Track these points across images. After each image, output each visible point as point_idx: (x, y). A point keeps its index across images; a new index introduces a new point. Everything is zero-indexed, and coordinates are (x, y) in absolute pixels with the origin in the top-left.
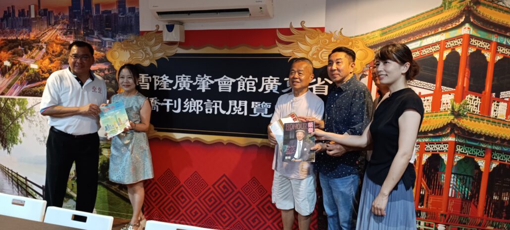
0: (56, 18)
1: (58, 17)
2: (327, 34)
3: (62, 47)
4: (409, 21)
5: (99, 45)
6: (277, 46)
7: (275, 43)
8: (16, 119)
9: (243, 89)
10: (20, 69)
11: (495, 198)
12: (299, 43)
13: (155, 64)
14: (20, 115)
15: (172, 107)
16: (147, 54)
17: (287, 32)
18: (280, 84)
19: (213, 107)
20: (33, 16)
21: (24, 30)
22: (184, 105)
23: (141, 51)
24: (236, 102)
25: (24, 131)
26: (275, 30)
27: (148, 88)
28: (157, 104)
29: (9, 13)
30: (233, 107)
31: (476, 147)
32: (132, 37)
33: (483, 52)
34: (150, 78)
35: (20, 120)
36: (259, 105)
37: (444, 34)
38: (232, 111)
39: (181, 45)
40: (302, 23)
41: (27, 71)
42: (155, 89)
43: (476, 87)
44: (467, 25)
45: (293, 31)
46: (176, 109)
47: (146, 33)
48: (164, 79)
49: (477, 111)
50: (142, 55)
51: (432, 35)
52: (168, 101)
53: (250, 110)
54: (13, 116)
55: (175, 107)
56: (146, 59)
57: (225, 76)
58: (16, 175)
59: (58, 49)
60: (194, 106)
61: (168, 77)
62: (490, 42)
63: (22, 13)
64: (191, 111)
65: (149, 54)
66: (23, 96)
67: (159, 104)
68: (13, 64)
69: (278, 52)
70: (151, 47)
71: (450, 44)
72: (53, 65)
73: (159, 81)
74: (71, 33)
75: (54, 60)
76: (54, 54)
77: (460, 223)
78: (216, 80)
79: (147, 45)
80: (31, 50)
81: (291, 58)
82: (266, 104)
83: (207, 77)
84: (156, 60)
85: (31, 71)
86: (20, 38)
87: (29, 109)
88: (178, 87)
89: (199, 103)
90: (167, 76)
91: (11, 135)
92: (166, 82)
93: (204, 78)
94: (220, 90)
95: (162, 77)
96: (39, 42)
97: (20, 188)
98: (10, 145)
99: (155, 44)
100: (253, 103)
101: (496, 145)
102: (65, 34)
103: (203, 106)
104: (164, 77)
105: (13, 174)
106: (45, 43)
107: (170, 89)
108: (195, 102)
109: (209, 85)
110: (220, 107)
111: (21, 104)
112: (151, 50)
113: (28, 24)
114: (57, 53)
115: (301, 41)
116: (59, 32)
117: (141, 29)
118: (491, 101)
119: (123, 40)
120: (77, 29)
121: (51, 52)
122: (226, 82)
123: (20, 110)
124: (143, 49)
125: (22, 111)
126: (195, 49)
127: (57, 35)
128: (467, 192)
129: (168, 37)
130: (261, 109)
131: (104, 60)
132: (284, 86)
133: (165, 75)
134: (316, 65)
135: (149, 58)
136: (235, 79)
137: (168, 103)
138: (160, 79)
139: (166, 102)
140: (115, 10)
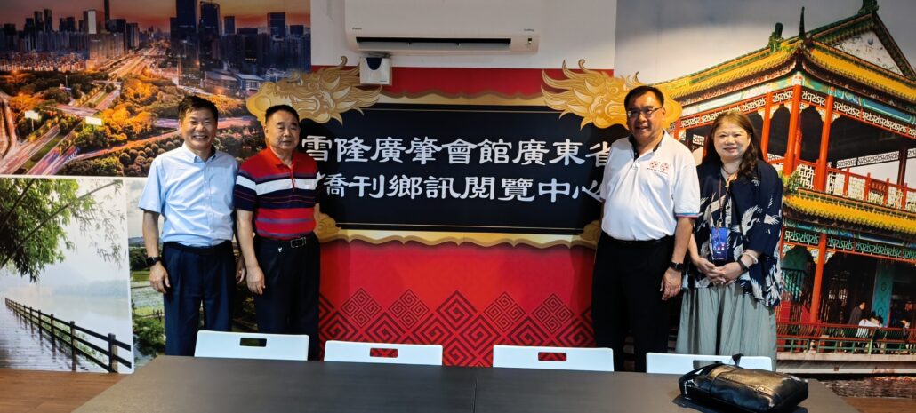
0: (144, 36)
1: (149, 36)
2: (617, 79)
3: (155, 87)
4: (727, 66)
5: (231, 87)
6: (542, 95)
7: (540, 91)
8: (50, 218)
9: (489, 159)
10: (62, 126)
11: (831, 297)
12: (576, 92)
13: (340, 119)
14: (62, 209)
15: (367, 190)
16: (323, 103)
17: (557, 74)
18: (547, 151)
19: (439, 187)
20: (92, 30)
21: (73, 55)
22: (391, 185)
23: (314, 97)
24: (476, 179)
25: (70, 238)
26: (540, 70)
27: (326, 159)
28: (342, 185)
29: (38, 23)
30: (471, 186)
31: (808, 232)
32: (296, 75)
33: (817, 109)
34: (330, 142)
35: (60, 218)
36: (514, 183)
37: (771, 84)
38: (471, 193)
39: (386, 90)
40: (581, 62)
41: (79, 130)
42: (339, 159)
43: (809, 155)
44: (799, 74)
45: (567, 74)
46: (377, 192)
47: (322, 69)
48: (355, 144)
49: (810, 185)
50: (314, 105)
51: (757, 85)
52: (362, 179)
53: (500, 191)
54: (45, 212)
55: (374, 188)
56: (322, 111)
57: (459, 140)
58: (49, 320)
59: (146, 91)
60: (407, 186)
61: (362, 141)
62: (824, 96)
63: (68, 24)
64: (401, 194)
65: (328, 104)
66: (68, 174)
67: (346, 184)
68: (46, 117)
69: (544, 104)
70: (331, 92)
71: (778, 98)
72: (134, 119)
73: (345, 148)
74: (174, 64)
75: (137, 110)
76: (138, 100)
77: (790, 333)
78: (444, 146)
79: (324, 89)
80: (87, 92)
81: (563, 114)
82: (525, 181)
83: (430, 142)
84: (341, 114)
85: (86, 131)
86: (62, 69)
87: (82, 198)
88: (380, 157)
89: (416, 182)
90: (359, 139)
91: (40, 246)
92: (358, 149)
93: (425, 142)
94: (451, 162)
95: (352, 141)
96: (106, 77)
97: (57, 342)
98: (38, 264)
99: (340, 88)
100: (504, 180)
101: (832, 228)
102: (162, 66)
103: (423, 186)
104: (356, 142)
105: (42, 317)
106: (119, 80)
107: (366, 160)
108: (408, 181)
109: (433, 154)
110: (451, 187)
111: (64, 189)
112: (332, 97)
113: (81, 45)
114: (143, 99)
115: (579, 89)
116: (149, 62)
117: (315, 61)
118: (827, 172)
119: (279, 79)
120: (188, 58)
121: (133, 97)
122: (462, 149)
123: (60, 200)
124: (317, 95)
125: (65, 203)
126: (408, 97)
127: (146, 67)
128: (798, 291)
129: (368, 76)
130: (517, 189)
131: (242, 112)
132: (553, 154)
133: (356, 138)
134: (601, 123)
135: (327, 110)
136: (476, 143)
137: (361, 182)
138: (347, 145)
139: (358, 181)
140: (263, 28)
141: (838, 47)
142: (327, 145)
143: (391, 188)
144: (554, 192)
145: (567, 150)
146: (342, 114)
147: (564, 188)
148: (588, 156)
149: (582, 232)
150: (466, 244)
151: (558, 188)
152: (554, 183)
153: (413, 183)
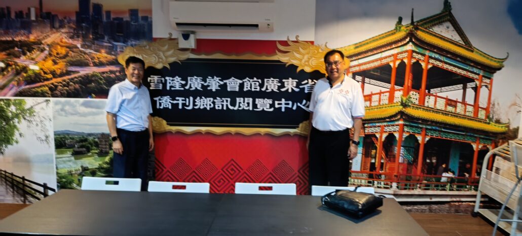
0: (61, 21)
1: (64, 21)
2: (316, 46)
3: (68, 49)
4: (374, 40)
5: (109, 49)
6: (277, 54)
7: (276, 52)
8: (10, 120)
9: (249, 88)
10: (17, 70)
12: (294, 53)
13: (168, 66)
14: (17, 116)
15: (184, 105)
16: (159, 58)
17: (285, 43)
18: (279, 84)
19: (223, 103)
20: (33, 18)
21: (22, 32)
22: (196, 102)
23: (154, 55)
25: (21, 131)
26: (275, 42)
27: (161, 88)
28: (170, 102)
29: (3, 14)
30: (240, 103)
31: (416, 127)
32: (144, 43)
33: (420, 62)
34: (163, 79)
35: (16, 120)
36: (262, 101)
37: (396, 49)
38: (240, 107)
39: (193, 51)
40: (297, 37)
41: (26, 72)
42: (168, 88)
43: (416, 86)
44: (411, 44)
45: (290, 43)
46: (189, 106)
47: (158, 40)
48: (176, 80)
49: (417, 102)
50: (154, 59)
51: (389, 50)
52: (180, 99)
53: (255, 106)
54: (8, 117)
55: (187, 104)
56: (159, 62)
57: (233, 78)
58: (10, 176)
59: (63, 51)
60: (204, 103)
61: (180, 78)
62: (423, 55)
63: (19, 14)
64: (202, 107)
65: (162, 59)
66: (20, 96)
67: (172, 102)
68: (8, 65)
69: (277, 59)
70: (164, 52)
71: (400, 56)
72: (56, 66)
73: (171, 82)
74: (78, 37)
75: (58, 61)
76: (58, 56)
78: (225, 81)
79: (159, 50)
80: (30, 51)
81: (288, 65)
82: (268, 100)
83: (217, 79)
85: (30, 73)
86: (17, 39)
87: (28, 109)
88: (191, 87)
89: (210, 100)
91: (5, 135)
92: (178, 83)
93: (214, 79)
94: (229, 89)
95: (175, 79)
96: (41, 44)
97: (15, 188)
98: (4, 145)
99: (168, 50)
100: (257, 100)
101: (428, 125)
102: (72, 38)
103: (214, 103)
105: (7, 174)
106: (48, 45)
107: (182, 89)
108: (205, 100)
109: (219, 85)
110: (229, 104)
111: (20, 104)
112: (164, 55)
113: (27, 26)
114: (61, 55)
115: (296, 51)
116: (65, 35)
117: (155, 36)
118: (425, 95)
119: (135, 45)
120: (86, 33)
121: (55, 55)
122: (234, 83)
123: (16, 111)
124: (156, 54)
125: (18, 112)
126: (206, 55)
127: (62, 38)
128: (411, 158)
129: (183, 44)
130: (264, 105)
131: (115, 63)
132: (283, 86)
133: (177, 77)
134: (308, 69)
135: (162, 62)
136: (241, 80)
137: (180, 101)
138: (173, 80)
139: (178, 100)
140: (126, 17)
141: (431, 30)
142: (162, 80)
143: (196, 104)
144: (283, 106)
145: (290, 83)
146: (170, 64)
147: (288, 104)
148: (301, 87)
149: (298, 127)
150: (238, 134)
151: (286, 104)
152: (283, 101)
153: (208, 100)
